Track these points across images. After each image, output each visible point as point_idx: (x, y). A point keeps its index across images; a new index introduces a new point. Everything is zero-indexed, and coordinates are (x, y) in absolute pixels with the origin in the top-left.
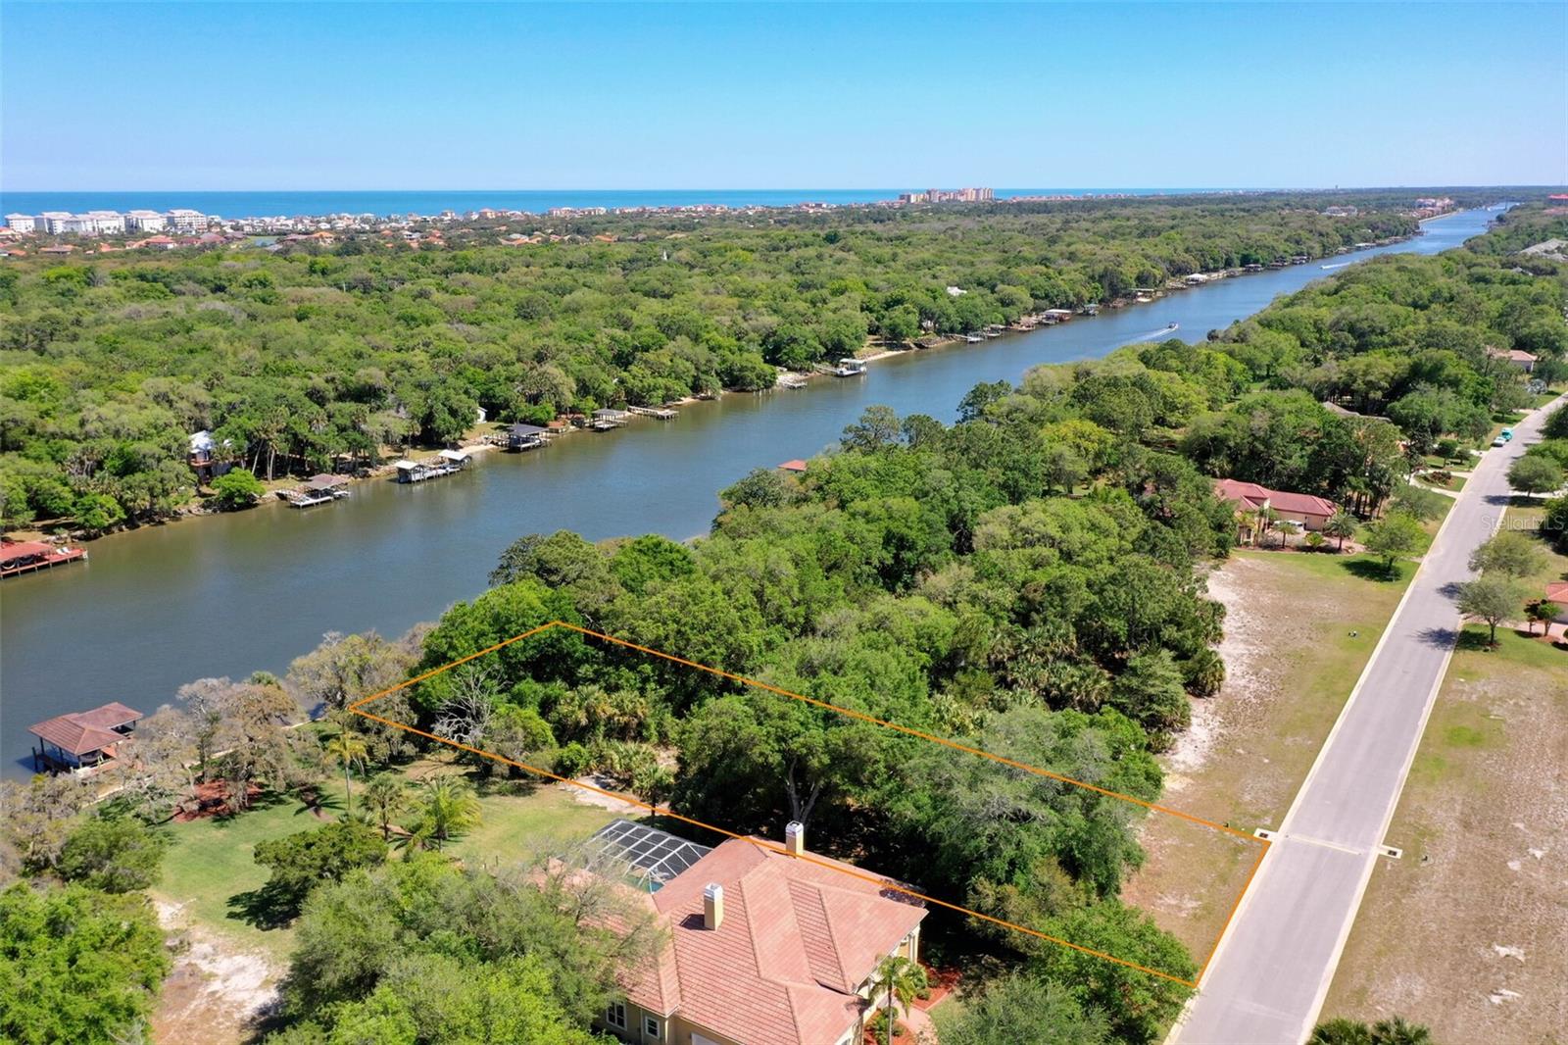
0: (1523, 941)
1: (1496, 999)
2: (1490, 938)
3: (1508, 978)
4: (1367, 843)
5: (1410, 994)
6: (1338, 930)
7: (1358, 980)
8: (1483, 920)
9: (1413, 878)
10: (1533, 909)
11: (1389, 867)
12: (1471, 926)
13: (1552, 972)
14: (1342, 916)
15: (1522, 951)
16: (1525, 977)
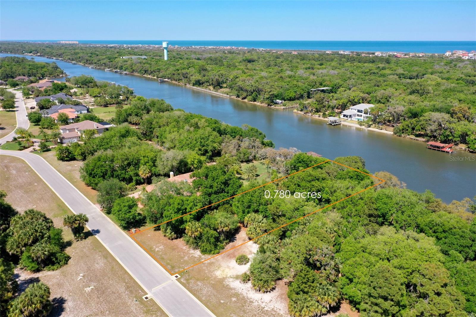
0: (89, 294)
1: (81, 275)
2: (97, 289)
3: (84, 282)
4: (155, 294)
5: (97, 264)
6: (127, 267)
7: (109, 259)
8: (103, 292)
9: (131, 292)
10: (96, 307)
11: (140, 291)
12: (104, 289)
13: (76, 291)
14: (131, 271)
15: (87, 291)
16: (81, 286)
